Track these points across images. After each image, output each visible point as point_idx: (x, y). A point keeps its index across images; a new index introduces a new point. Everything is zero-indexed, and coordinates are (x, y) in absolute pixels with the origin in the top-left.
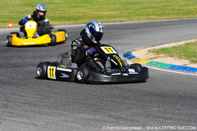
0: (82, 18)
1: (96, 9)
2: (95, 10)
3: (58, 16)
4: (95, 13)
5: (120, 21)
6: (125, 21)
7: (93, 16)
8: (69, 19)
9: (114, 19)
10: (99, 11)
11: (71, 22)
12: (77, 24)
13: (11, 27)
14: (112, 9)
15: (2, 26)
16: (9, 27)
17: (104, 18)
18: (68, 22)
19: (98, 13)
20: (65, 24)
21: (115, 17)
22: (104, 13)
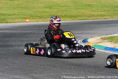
0: (80, 16)
1: (93, 10)
2: (91, 11)
3: (63, 15)
4: (90, 13)
5: (105, 19)
6: (108, 19)
7: (88, 15)
8: (71, 17)
9: (101, 17)
10: (93, 12)
11: (70, 19)
12: (74, 20)
14: (103, 10)
15: (23, 21)
16: (27, 22)
17: (94, 17)
18: (68, 19)
19: (93, 13)
20: (65, 20)
21: (102, 16)
22: (96, 13)
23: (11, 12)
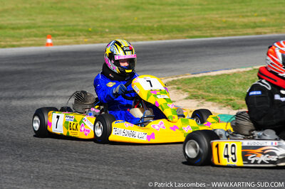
13: (51, 44)
16: (48, 44)
23: (27, 21)
